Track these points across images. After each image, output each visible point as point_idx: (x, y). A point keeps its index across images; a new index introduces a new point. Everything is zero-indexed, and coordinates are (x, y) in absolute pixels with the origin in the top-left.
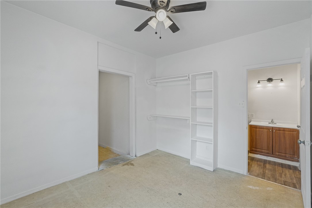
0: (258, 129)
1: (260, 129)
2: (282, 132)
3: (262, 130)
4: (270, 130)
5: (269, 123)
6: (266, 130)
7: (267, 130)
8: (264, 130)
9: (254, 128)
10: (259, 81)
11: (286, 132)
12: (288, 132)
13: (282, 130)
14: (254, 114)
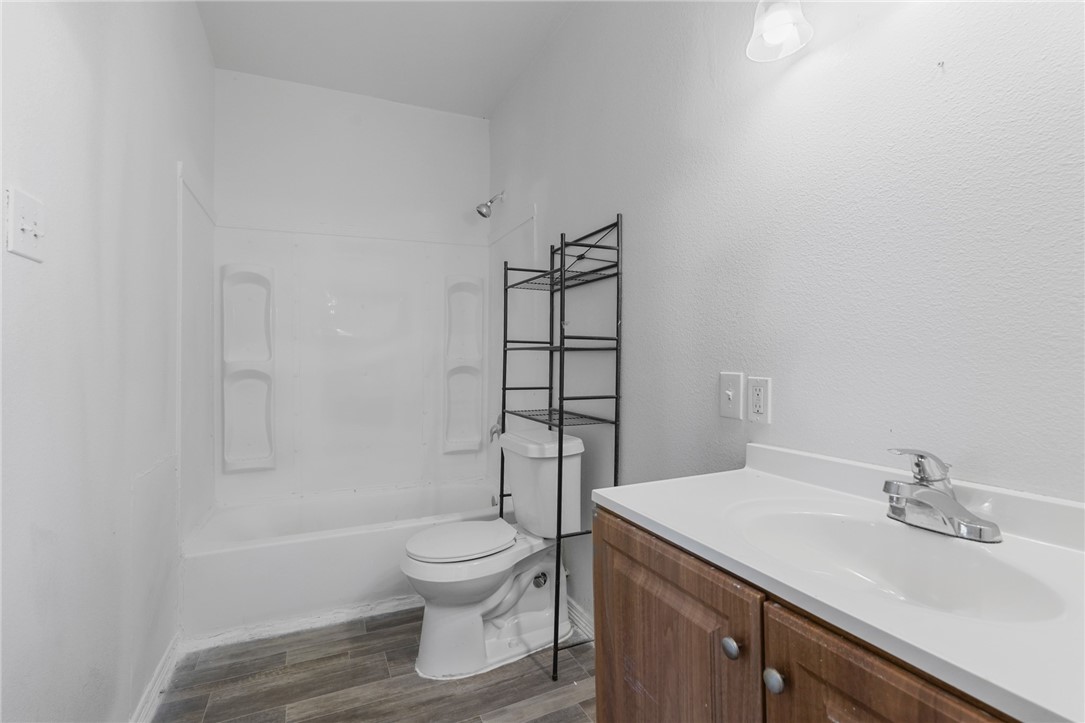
0: (640, 578)
5: (893, 512)
7: (709, 624)
8: (687, 608)
14: (769, 379)
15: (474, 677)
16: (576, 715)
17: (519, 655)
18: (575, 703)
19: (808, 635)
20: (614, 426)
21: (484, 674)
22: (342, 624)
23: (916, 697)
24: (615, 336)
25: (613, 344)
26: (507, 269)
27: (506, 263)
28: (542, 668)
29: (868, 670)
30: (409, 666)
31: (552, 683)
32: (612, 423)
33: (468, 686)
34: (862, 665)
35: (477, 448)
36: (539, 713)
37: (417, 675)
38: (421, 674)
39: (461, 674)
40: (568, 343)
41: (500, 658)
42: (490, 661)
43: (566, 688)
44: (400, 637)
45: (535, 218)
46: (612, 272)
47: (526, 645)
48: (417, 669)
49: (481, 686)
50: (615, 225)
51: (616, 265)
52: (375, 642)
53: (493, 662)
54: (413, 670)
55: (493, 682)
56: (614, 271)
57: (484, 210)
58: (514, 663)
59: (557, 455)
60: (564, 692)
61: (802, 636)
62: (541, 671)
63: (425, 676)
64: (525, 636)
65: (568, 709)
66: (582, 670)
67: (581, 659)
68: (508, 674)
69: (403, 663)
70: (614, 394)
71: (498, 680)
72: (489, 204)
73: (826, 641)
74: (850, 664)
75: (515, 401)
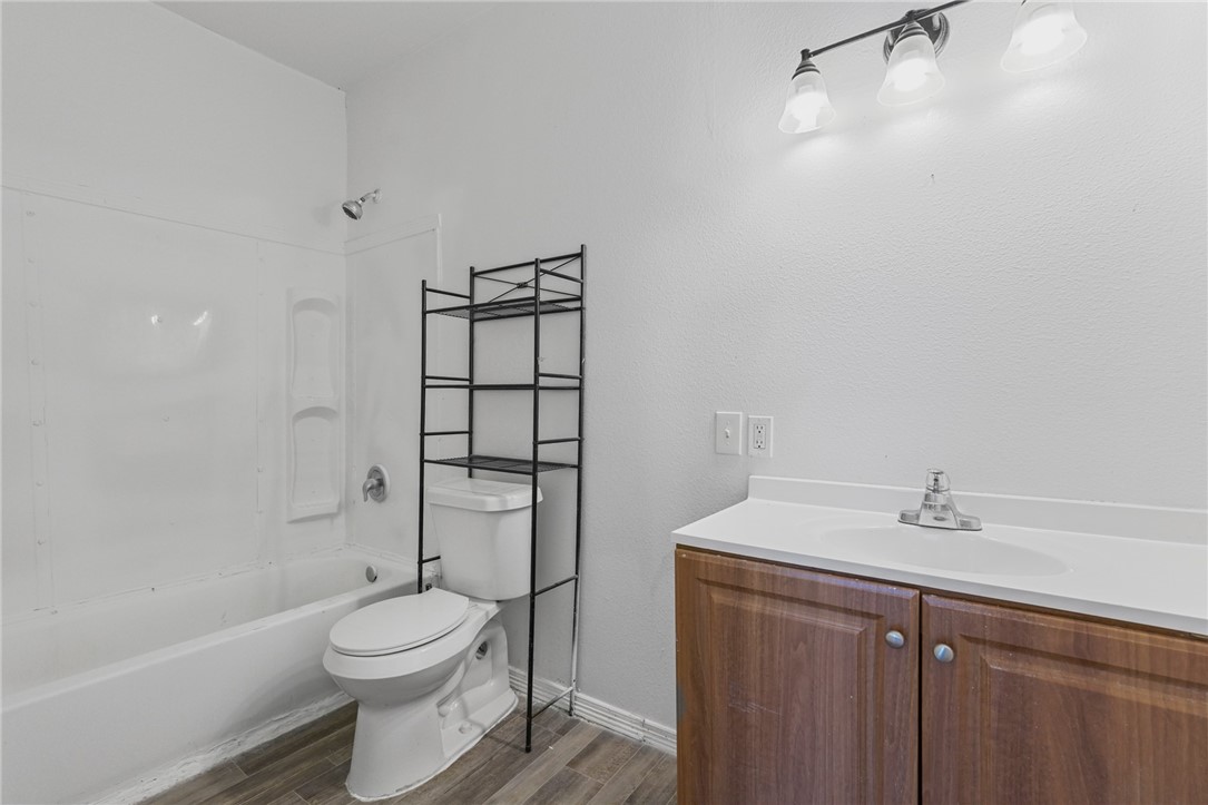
0: (755, 605)
1: (781, 611)
2: (1055, 674)
3: (800, 615)
4: (895, 636)
5: (904, 518)
6: (839, 624)
7: (855, 627)
8: (825, 621)
9: (723, 586)
10: (806, 54)
11: (1118, 688)
12: (1143, 694)
13: (1053, 644)
14: (772, 418)
15: (435, 778)
16: (570, 778)
17: (475, 739)
18: (561, 767)
19: (973, 611)
20: (576, 470)
21: (444, 771)
22: (199, 778)
23: (1072, 630)
24: (578, 375)
25: (576, 383)
26: (425, 290)
27: (424, 282)
28: (508, 744)
29: (1030, 622)
30: (341, 795)
31: (526, 756)
32: (574, 467)
33: (434, 791)
34: (1025, 621)
35: (335, 511)
36: (533, 790)
37: (360, 802)
38: (363, 799)
39: (419, 781)
40: (543, 382)
41: (457, 749)
42: (448, 754)
43: (544, 755)
44: (305, 766)
45: (438, 231)
46: (575, 304)
47: (479, 725)
48: (355, 796)
49: (450, 785)
50: (580, 255)
51: (580, 299)
52: (270, 783)
53: (451, 755)
54: (350, 799)
55: (461, 776)
56: (578, 304)
57: (354, 209)
58: (474, 748)
59: (531, 504)
60: (545, 760)
61: (966, 613)
62: (508, 748)
63: (371, 799)
64: (472, 717)
65: (559, 775)
66: (550, 733)
67: (542, 722)
68: (473, 763)
69: (330, 795)
70: (577, 436)
71: (467, 772)
72: (360, 202)
73: (991, 612)
74: (1015, 622)
75: (435, 448)
